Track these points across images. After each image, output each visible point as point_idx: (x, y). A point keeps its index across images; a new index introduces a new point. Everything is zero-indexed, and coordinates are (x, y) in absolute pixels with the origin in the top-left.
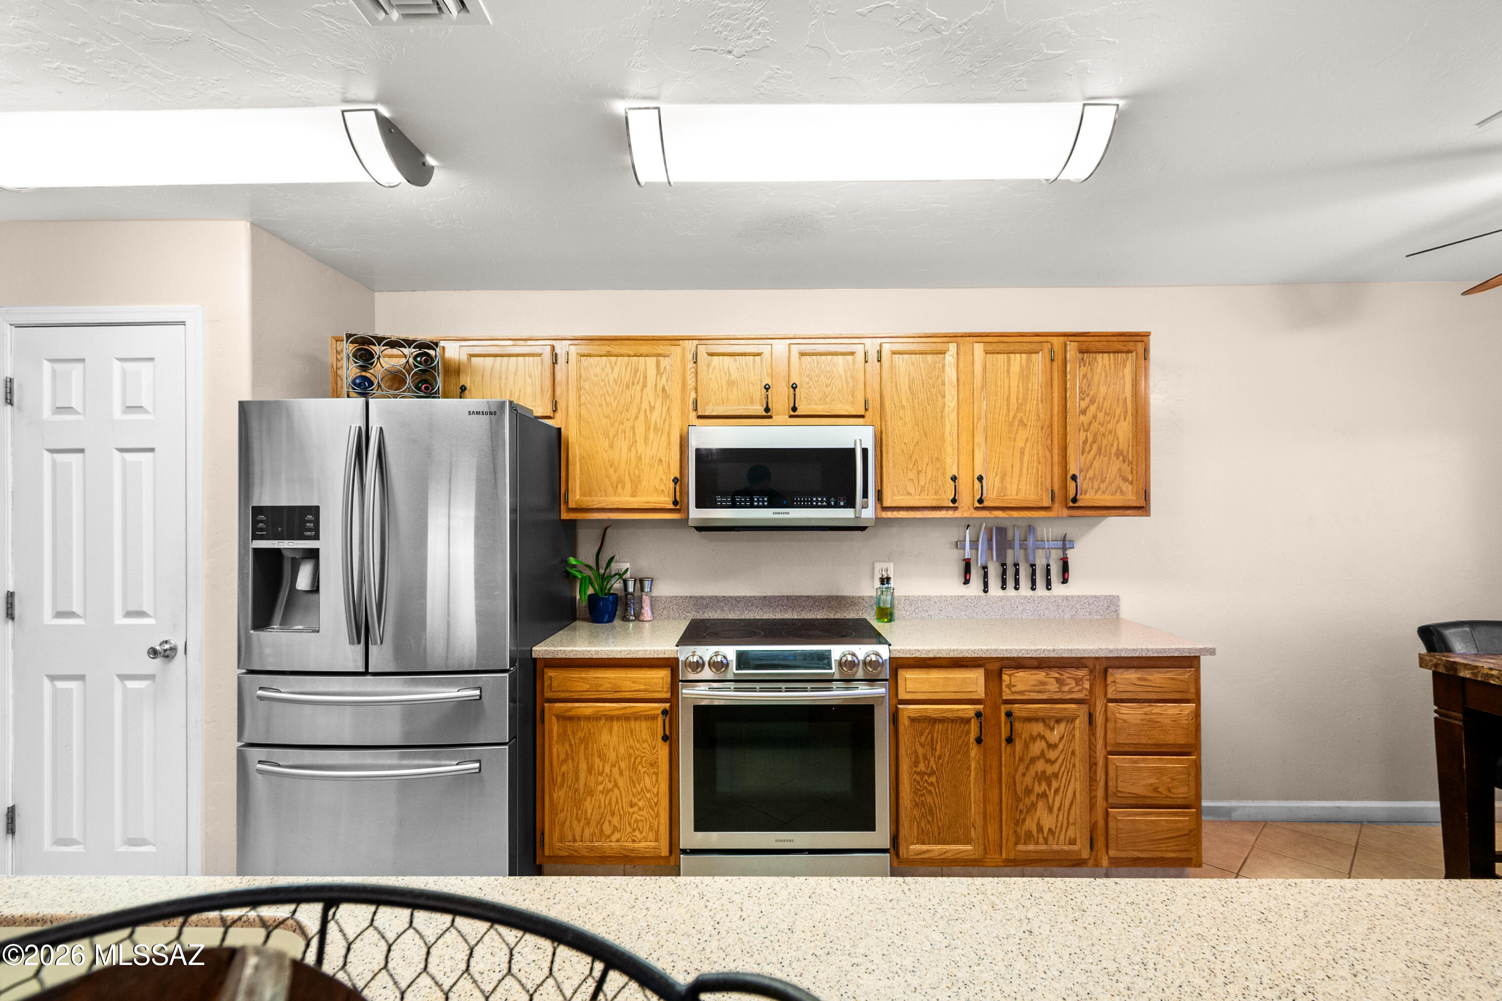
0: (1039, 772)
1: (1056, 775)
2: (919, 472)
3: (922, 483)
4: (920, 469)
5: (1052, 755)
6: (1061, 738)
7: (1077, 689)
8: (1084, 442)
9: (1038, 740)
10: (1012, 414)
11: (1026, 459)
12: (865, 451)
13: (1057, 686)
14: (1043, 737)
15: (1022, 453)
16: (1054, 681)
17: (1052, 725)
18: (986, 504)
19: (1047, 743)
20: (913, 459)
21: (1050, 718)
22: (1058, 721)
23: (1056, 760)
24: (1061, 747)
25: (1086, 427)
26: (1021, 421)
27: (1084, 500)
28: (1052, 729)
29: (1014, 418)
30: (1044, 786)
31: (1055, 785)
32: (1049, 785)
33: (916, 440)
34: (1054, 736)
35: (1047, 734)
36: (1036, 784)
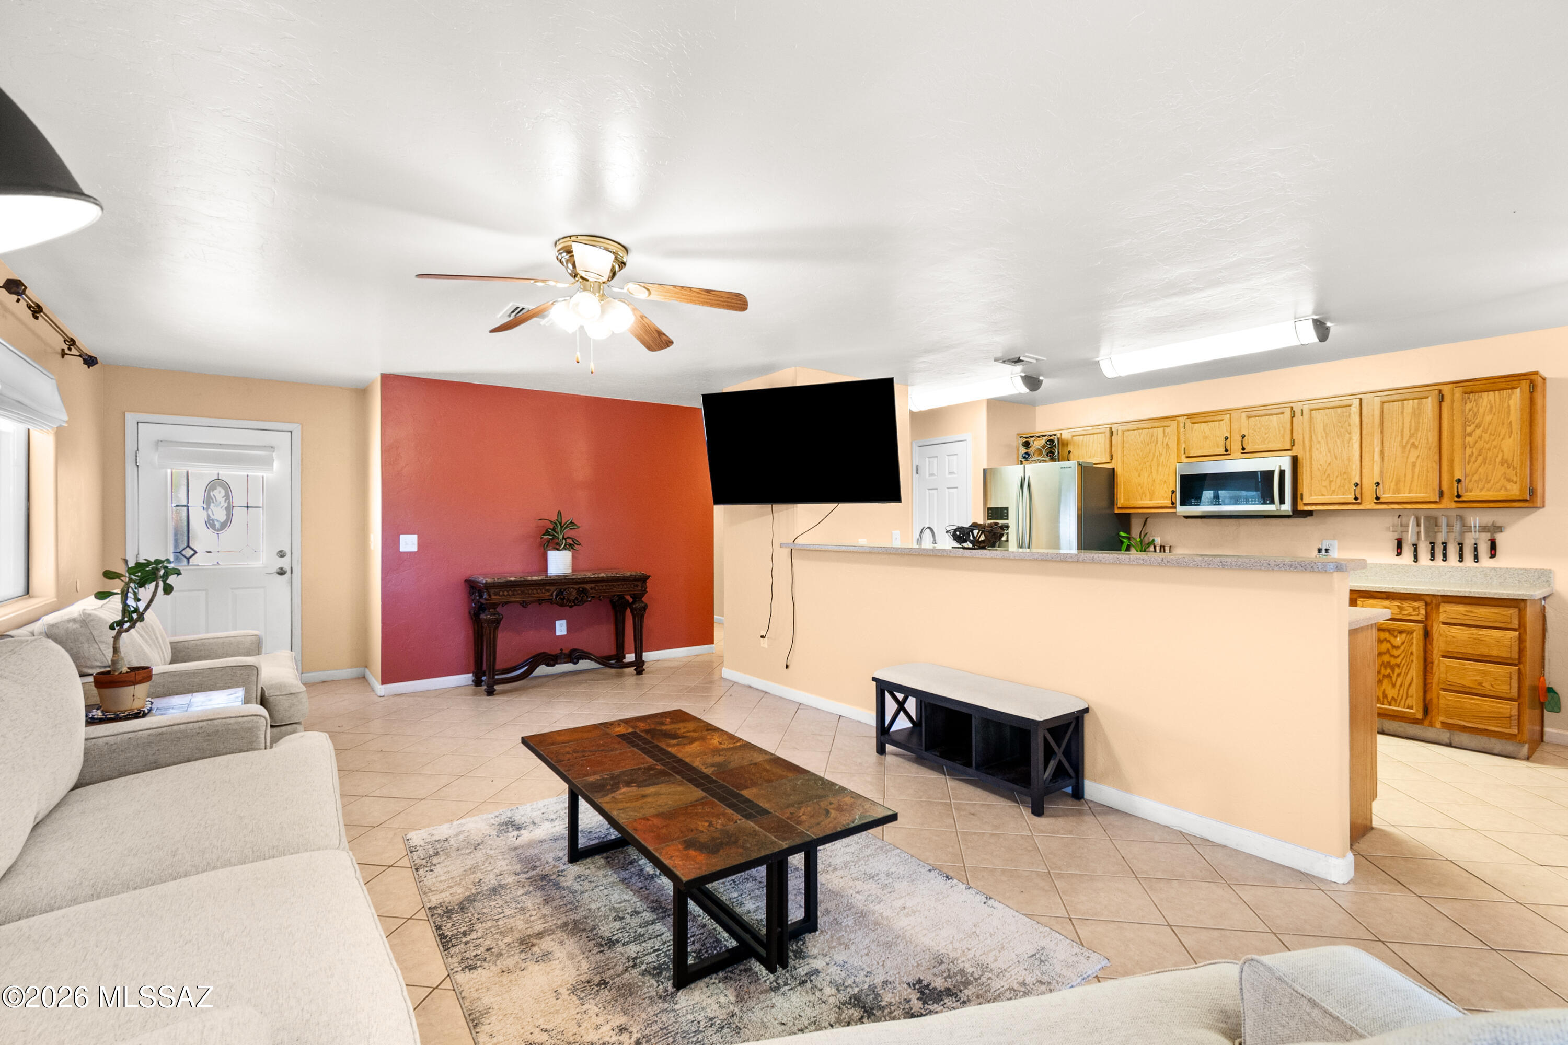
0: (1385, 663)
1: (1398, 666)
2: (1331, 482)
3: (1333, 488)
4: (1331, 479)
5: (1396, 653)
6: (1403, 643)
7: (1414, 613)
8: (1469, 456)
9: (1385, 642)
10: (1405, 441)
11: (1417, 470)
12: (1282, 473)
13: (1399, 610)
14: (1389, 641)
15: (1414, 465)
16: (1396, 608)
17: (1396, 634)
18: (1381, 500)
19: (1392, 645)
20: (1327, 474)
21: (1394, 630)
22: (1401, 632)
23: (1398, 656)
24: (1402, 648)
25: (1471, 445)
26: (1413, 444)
27: (1467, 496)
28: (1396, 637)
29: (1407, 443)
30: (1389, 671)
31: (1397, 671)
32: (1393, 671)
33: (1328, 462)
34: (1398, 641)
35: (1392, 639)
36: (1383, 668)
